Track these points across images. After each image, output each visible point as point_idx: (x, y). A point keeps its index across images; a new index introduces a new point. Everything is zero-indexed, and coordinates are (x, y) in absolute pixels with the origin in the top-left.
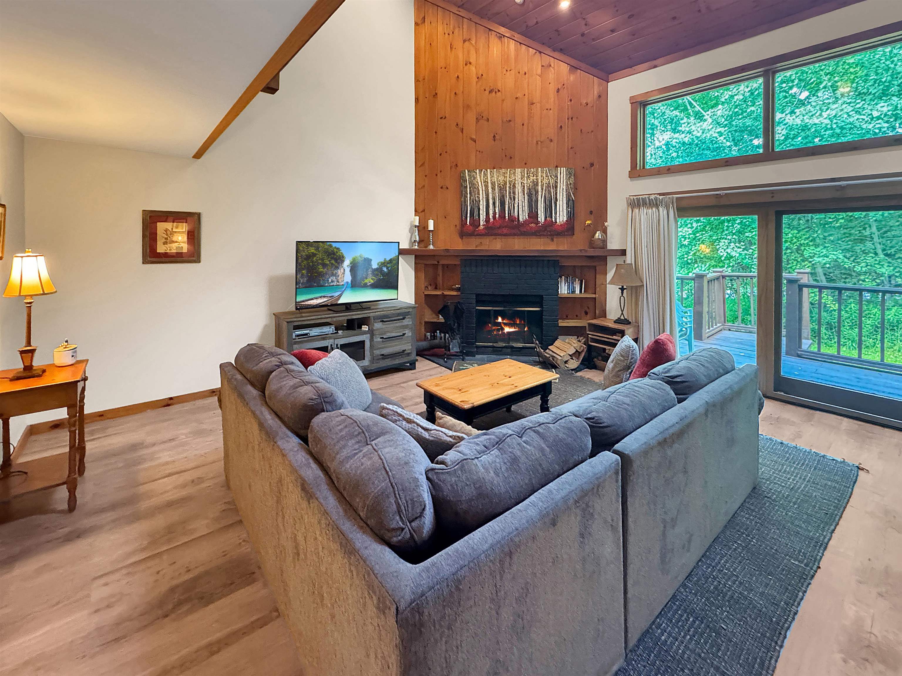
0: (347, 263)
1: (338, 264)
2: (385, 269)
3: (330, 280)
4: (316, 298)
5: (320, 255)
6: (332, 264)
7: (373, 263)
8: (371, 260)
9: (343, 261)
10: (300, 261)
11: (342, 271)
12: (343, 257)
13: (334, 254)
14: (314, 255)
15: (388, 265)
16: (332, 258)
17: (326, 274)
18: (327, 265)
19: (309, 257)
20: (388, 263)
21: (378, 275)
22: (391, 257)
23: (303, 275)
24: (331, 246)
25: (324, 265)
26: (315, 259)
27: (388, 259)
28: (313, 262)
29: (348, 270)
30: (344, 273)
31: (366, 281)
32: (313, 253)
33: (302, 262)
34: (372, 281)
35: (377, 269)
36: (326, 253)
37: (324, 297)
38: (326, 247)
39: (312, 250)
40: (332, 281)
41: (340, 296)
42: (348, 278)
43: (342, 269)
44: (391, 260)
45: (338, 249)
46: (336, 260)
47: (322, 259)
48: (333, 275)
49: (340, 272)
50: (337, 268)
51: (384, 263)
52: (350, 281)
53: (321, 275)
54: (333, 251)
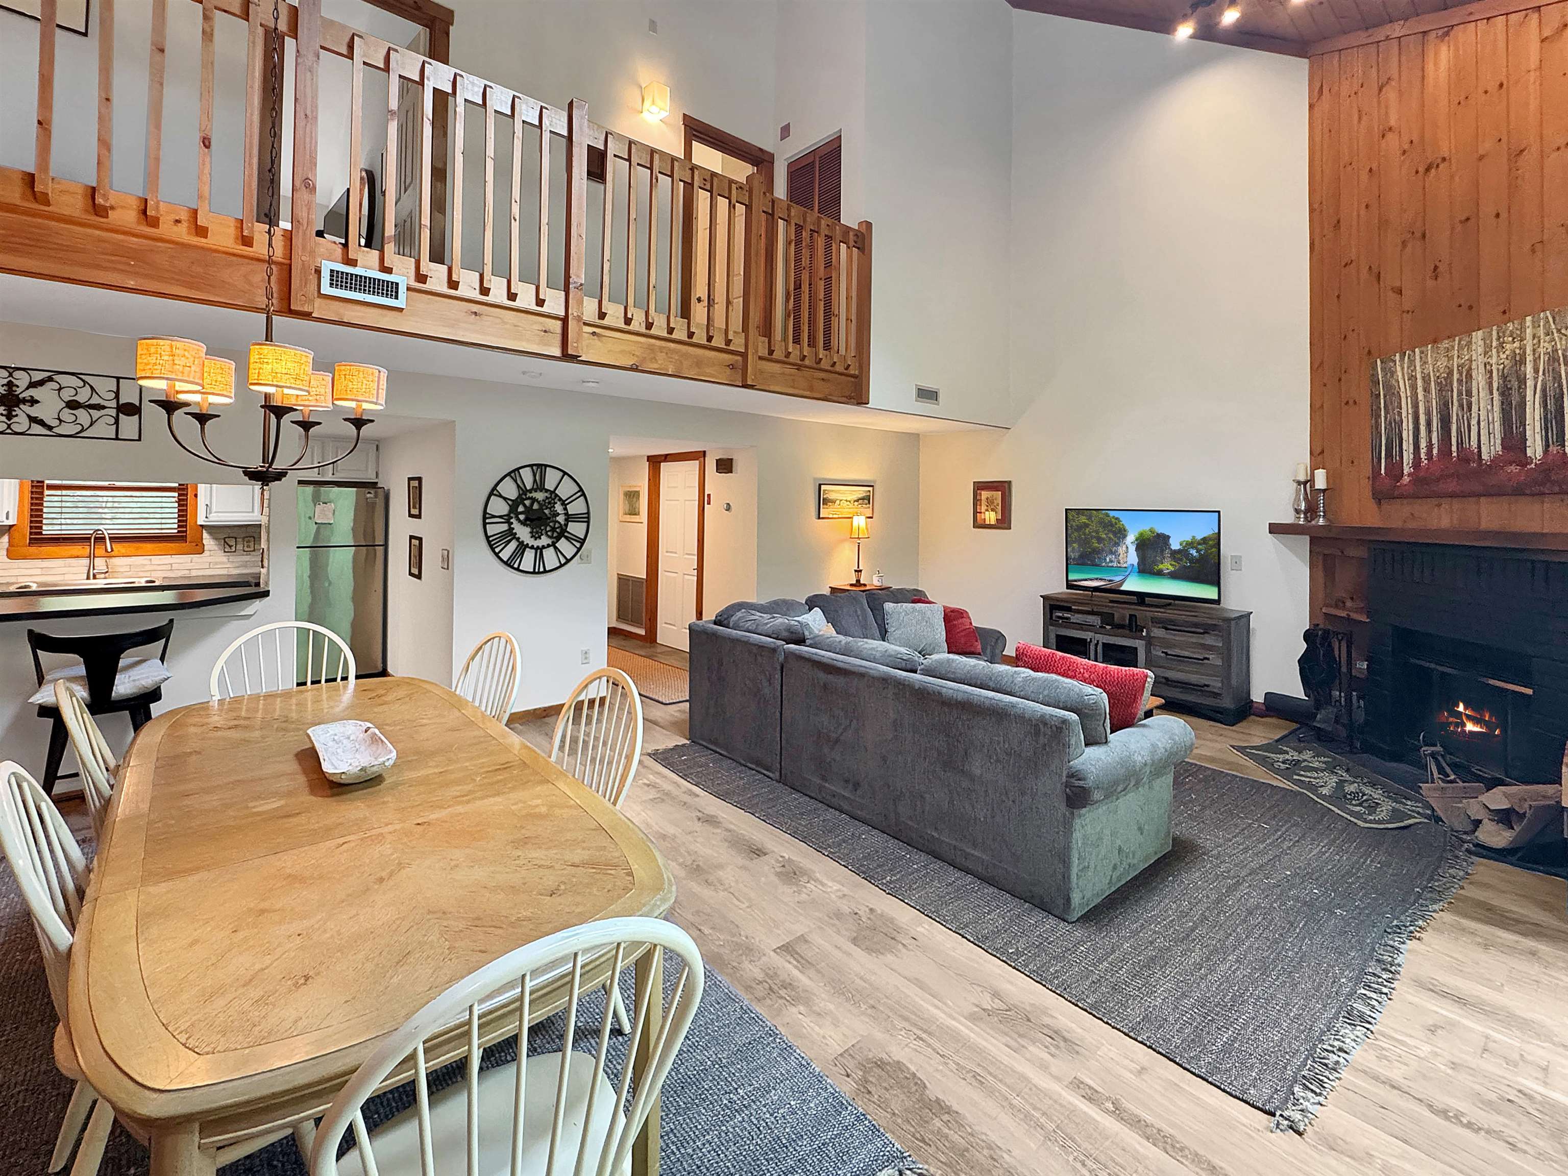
0: (1131, 538)
1: (1119, 538)
2: (1194, 552)
3: (1108, 560)
4: (1091, 580)
5: (1093, 526)
6: (1110, 538)
7: (1171, 541)
8: (1169, 537)
9: (1125, 536)
10: (1069, 532)
11: (1124, 548)
12: (1125, 530)
13: (1112, 525)
14: (1087, 525)
15: (1200, 547)
16: (1110, 531)
17: (1103, 550)
18: (1103, 539)
19: (1080, 528)
20: (1199, 544)
21: (1181, 560)
22: (1206, 535)
23: (1073, 548)
24: (1108, 515)
25: (1100, 540)
26: (1087, 531)
27: (1199, 537)
28: (1085, 534)
29: (1132, 549)
30: (1127, 552)
31: (1161, 566)
32: (1085, 523)
33: (1073, 533)
34: (1172, 568)
35: (1179, 551)
36: (1101, 523)
37: (1101, 579)
38: (1101, 516)
39: (1083, 519)
40: (1111, 561)
41: (1122, 582)
42: (1133, 558)
43: (1124, 546)
44: (1205, 540)
45: (1117, 519)
46: (1115, 534)
47: (1097, 532)
48: (1112, 553)
49: (1121, 550)
50: (1117, 544)
51: (1192, 543)
52: (1136, 564)
53: (1096, 551)
54: (1110, 522)
